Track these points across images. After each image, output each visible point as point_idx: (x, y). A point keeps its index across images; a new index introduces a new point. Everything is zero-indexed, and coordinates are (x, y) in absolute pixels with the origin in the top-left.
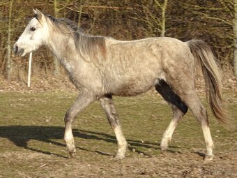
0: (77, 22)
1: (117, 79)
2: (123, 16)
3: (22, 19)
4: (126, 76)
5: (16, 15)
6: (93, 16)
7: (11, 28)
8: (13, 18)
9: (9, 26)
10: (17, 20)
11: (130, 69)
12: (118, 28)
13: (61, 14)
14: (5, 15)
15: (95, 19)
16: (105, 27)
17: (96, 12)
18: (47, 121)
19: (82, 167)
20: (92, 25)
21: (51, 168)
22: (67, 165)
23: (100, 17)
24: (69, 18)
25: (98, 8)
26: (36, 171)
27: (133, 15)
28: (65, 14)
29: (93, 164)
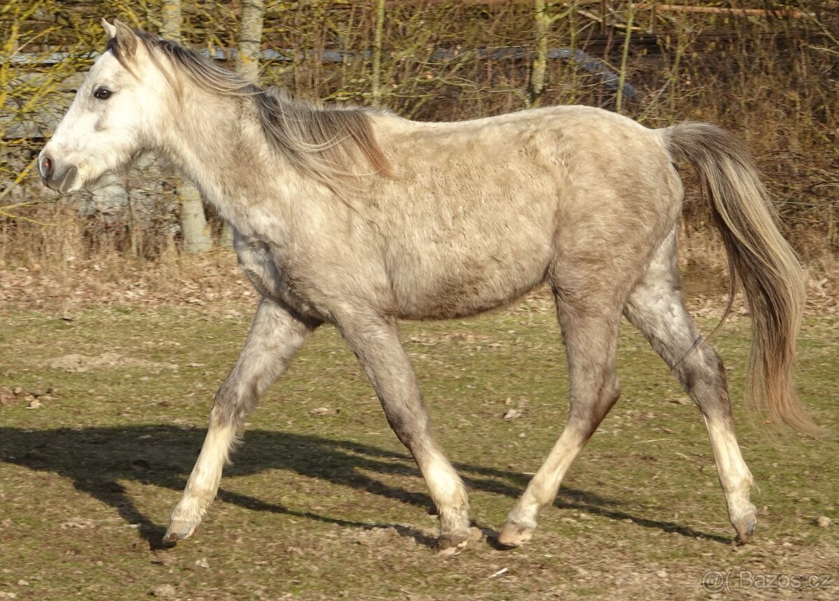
0: (616, 62)
1: (425, 258)
2: (781, 42)
3: (421, 51)
4: (457, 248)
5: (398, 36)
6: (675, 42)
7: (382, 82)
8: (387, 49)
9: (376, 77)
10: (401, 56)
11: (469, 225)
12: (761, 85)
13: (558, 35)
14: (359, 38)
15: (680, 51)
16: (714, 79)
17: (686, 30)
18: (512, 413)
19: (638, 579)
20: (671, 75)
21: (527, 582)
22: (583, 572)
23: (699, 45)
24: (589, 50)
25: (689, 15)
26: (472, 591)
27: (818, 40)
28: (574, 34)
29: (677, 569)
